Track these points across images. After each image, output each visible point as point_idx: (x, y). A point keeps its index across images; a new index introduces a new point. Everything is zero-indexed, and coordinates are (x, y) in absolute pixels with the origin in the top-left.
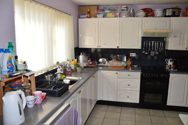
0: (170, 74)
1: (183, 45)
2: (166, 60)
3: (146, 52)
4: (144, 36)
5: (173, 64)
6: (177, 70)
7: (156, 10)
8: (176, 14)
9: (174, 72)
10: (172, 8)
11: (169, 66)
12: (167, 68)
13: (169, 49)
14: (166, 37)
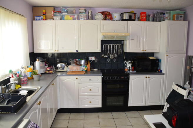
0: (130, 76)
1: (139, 47)
2: (125, 62)
3: (105, 55)
4: (104, 39)
5: (132, 66)
6: (135, 71)
7: (114, 13)
8: (133, 18)
9: (133, 74)
10: (128, 13)
11: (128, 68)
12: (126, 70)
13: (127, 52)
14: (124, 40)
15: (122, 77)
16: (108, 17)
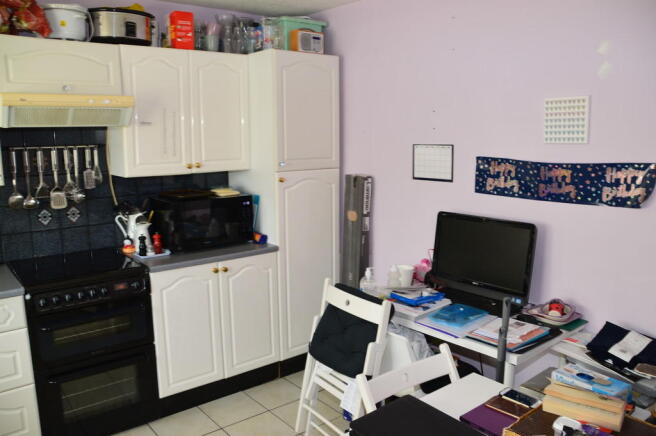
0: (152, 275)
1: (175, 155)
2: (120, 219)
3: (25, 196)
4: (13, 125)
5: (151, 231)
6: (168, 252)
7: (53, 6)
8: (140, 34)
9: (163, 264)
10: (119, 10)
11: (137, 243)
12: (126, 251)
13: (126, 175)
14: (105, 128)
15: (121, 287)
16: (28, 20)
